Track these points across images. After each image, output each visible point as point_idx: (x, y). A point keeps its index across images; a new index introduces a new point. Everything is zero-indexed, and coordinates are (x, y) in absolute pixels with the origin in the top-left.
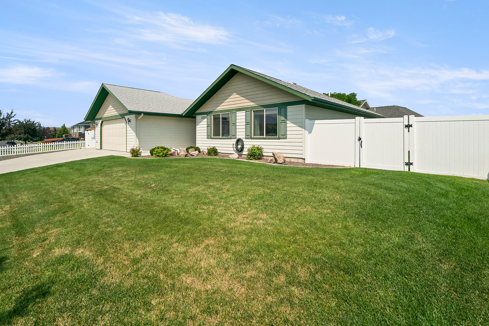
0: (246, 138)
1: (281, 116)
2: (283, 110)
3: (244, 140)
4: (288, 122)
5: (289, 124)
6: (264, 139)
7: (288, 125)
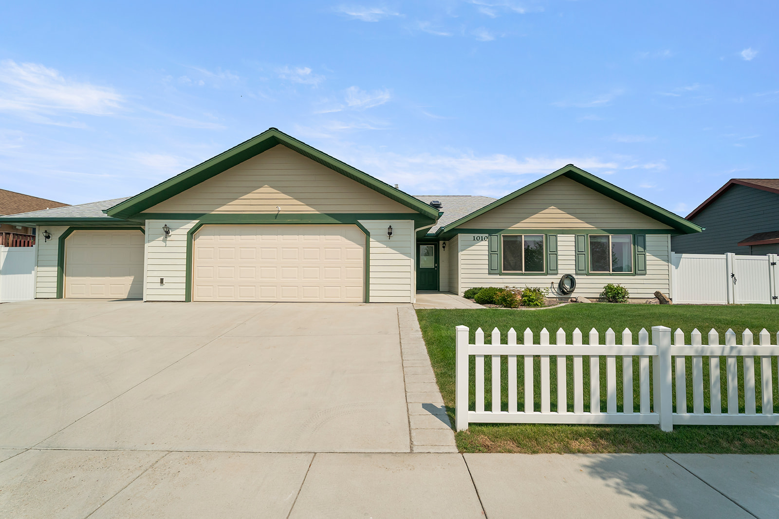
0: (576, 274)
1: (638, 246)
2: (640, 239)
3: (574, 276)
4: (647, 254)
5: (649, 257)
6: (611, 275)
7: (647, 258)
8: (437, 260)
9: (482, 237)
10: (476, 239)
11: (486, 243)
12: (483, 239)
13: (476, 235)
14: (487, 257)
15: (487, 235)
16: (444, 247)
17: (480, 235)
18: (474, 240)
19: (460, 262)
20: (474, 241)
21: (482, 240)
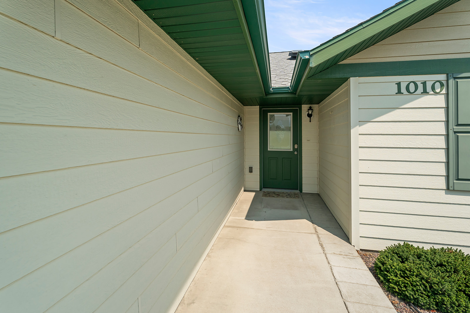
8: (297, 139)
9: (424, 84)
10: (403, 90)
11: (440, 100)
12: (429, 89)
13: (405, 79)
14: (441, 142)
15: (442, 77)
16: (310, 116)
17: (419, 78)
18: (399, 92)
19: (356, 154)
20: (399, 97)
21: (425, 92)
